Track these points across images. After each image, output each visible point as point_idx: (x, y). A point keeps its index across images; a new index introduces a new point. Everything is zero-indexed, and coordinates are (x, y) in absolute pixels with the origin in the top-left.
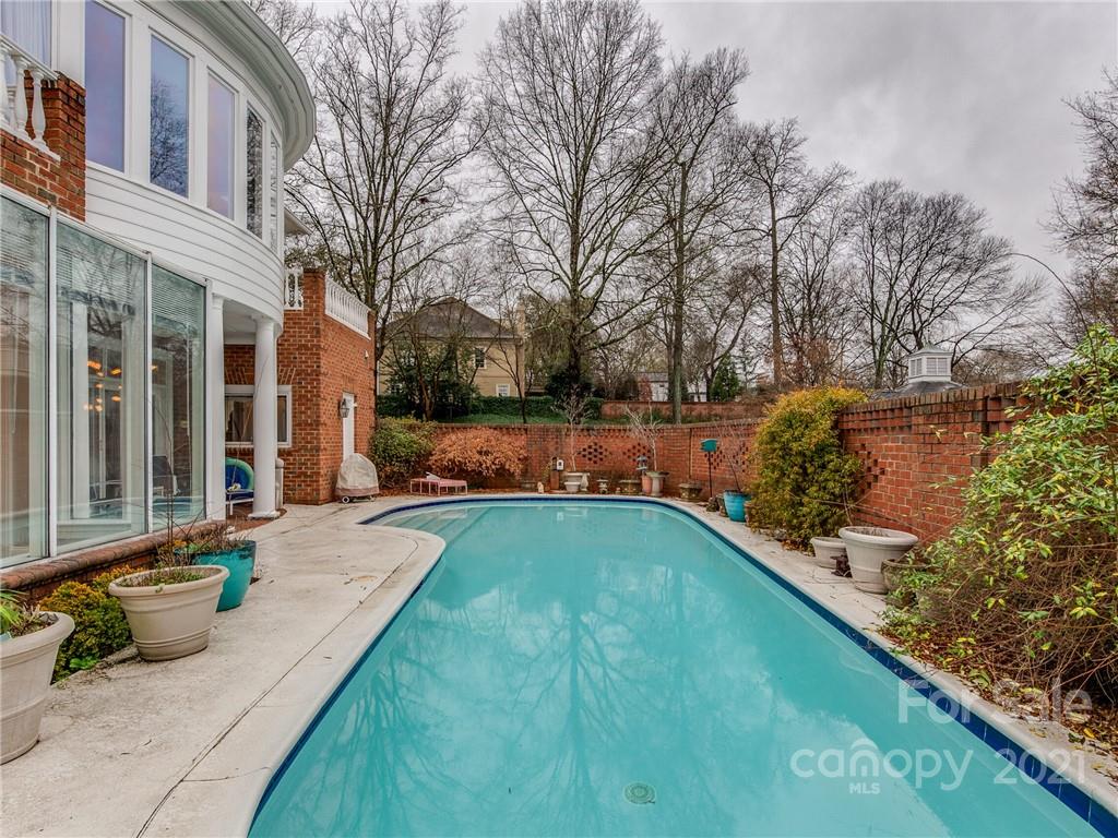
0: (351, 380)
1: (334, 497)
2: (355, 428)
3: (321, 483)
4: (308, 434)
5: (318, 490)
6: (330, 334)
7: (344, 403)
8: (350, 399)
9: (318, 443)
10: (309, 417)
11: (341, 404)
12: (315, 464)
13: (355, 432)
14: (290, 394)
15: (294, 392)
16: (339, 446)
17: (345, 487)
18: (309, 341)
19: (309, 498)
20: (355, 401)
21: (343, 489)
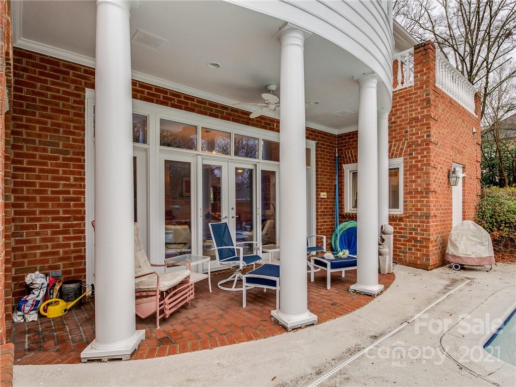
0: (460, 152)
1: (444, 262)
2: (464, 196)
3: (431, 249)
4: (418, 201)
5: (428, 256)
6: (441, 107)
7: (454, 172)
8: (459, 170)
9: (429, 210)
10: (420, 185)
11: (450, 174)
12: (426, 230)
13: (463, 199)
14: (402, 165)
15: (405, 163)
16: (448, 212)
17: (456, 254)
18: (419, 113)
19: (419, 262)
20: (464, 172)
21: (454, 256)
